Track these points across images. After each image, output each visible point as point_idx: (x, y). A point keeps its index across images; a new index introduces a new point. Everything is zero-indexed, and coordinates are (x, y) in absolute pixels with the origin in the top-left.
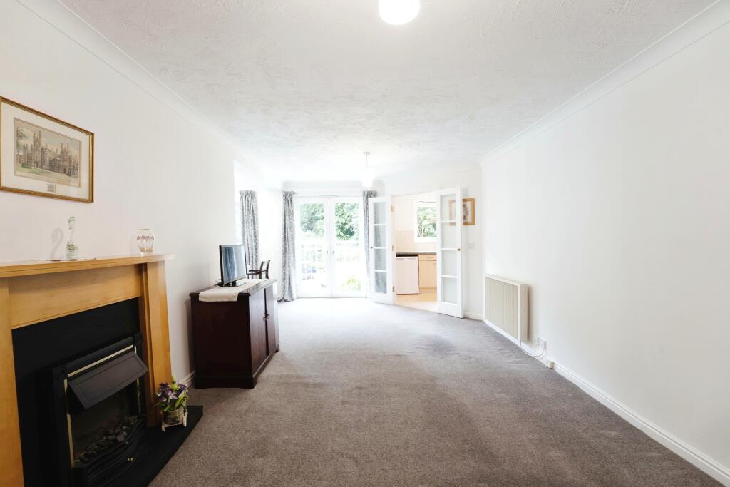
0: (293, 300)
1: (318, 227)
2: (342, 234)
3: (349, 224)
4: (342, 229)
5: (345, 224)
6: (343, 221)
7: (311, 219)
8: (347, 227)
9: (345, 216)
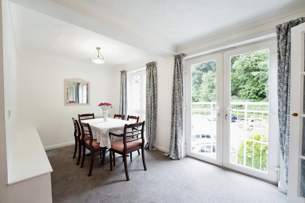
0: (178, 159)
1: (240, 94)
2: (257, 97)
3: (263, 91)
4: (257, 94)
5: (259, 91)
6: (258, 89)
7: (236, 89)
8: (261, 93)
9: (260, 86)
